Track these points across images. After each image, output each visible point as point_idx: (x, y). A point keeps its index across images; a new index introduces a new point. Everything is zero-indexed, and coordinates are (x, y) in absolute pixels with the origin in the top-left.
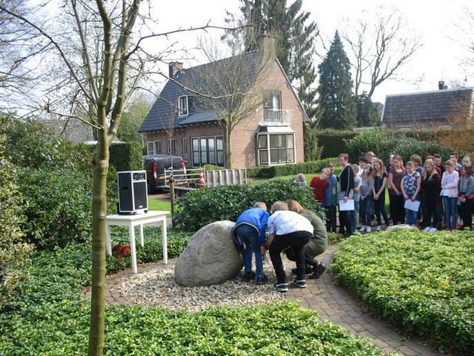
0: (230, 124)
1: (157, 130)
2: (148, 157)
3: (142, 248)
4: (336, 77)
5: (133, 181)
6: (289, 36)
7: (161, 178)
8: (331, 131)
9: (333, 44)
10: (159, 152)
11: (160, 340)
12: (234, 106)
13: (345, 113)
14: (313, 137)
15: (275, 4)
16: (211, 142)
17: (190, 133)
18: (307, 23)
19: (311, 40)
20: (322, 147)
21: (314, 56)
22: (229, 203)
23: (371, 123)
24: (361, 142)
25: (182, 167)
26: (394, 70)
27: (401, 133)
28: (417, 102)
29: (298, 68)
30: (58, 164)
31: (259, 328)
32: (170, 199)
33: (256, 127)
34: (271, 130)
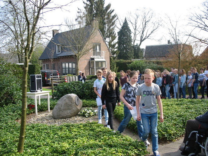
0: (78, 57)
1: (47, 59)
2: (43, 70)
3: (39, 106)
4: (125, 37)
5: (36, 79)
6: (105, 20)
7: (48, 79)
8: (122, 61)
9: (124, 23)
10: (48, 68)
11: (46, 134)
12: (80, 49)
13: (129, 53)
14: (114, 63)
15: (99, 6)
16: (70, 64)
17: (61, 60)
18: (113, 14)
19: (114, 22)
20: (118, 67)
21: (116, 28)
22: (75, 88)
23: (140, 57)
24: (134, 65)
25: (57, 75)
26: (150, 35)
27: (151, 62)
28: (159, 49)
29: (108, 33)
30: (5, 72)
31: (82, 130)
32: (52, 89)
33: (90, 58)
34: (96, 60)
